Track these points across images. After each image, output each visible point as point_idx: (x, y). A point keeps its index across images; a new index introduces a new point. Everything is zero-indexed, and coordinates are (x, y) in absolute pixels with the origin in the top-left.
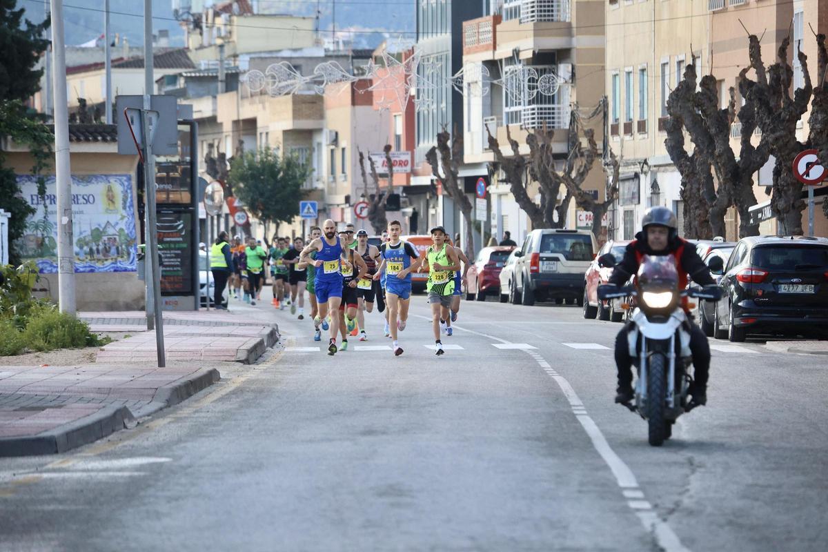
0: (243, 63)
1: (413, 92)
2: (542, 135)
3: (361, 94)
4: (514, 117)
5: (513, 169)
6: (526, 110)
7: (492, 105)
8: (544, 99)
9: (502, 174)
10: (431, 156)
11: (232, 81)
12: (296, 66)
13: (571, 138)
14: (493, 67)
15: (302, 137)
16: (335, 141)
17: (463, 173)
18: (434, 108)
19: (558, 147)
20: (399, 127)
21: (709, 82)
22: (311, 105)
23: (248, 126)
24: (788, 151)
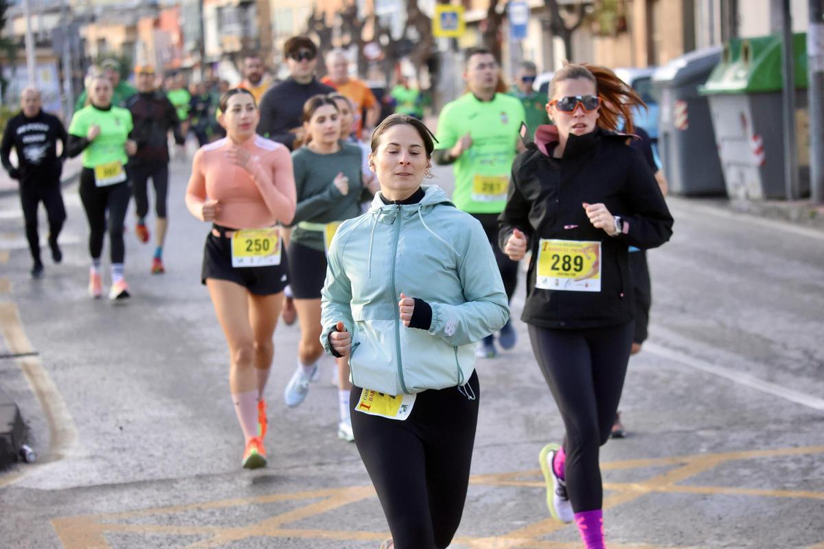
0: (98, 11)
1: (182, 21)
2: (245, 40)
3: (157, 24)
4: (230, 33)
5: (233, 57)
6: (235, 29)
7: (220, 26)
8: (245, 23)
9: (228, 57)
10: (193, 52)
11: (93, 19)
12: (124, 11)
13: (258, 40)
14: (219, 10)
15: (129, 45)
16: (145, 45)
17: (208, 60)
18: (192, 29)
19: (252, 45)
20: (175, 38)
21: (324, 14)
22: (132, 29)
23: (102, 41)
24: (361, 44)
